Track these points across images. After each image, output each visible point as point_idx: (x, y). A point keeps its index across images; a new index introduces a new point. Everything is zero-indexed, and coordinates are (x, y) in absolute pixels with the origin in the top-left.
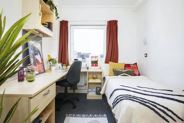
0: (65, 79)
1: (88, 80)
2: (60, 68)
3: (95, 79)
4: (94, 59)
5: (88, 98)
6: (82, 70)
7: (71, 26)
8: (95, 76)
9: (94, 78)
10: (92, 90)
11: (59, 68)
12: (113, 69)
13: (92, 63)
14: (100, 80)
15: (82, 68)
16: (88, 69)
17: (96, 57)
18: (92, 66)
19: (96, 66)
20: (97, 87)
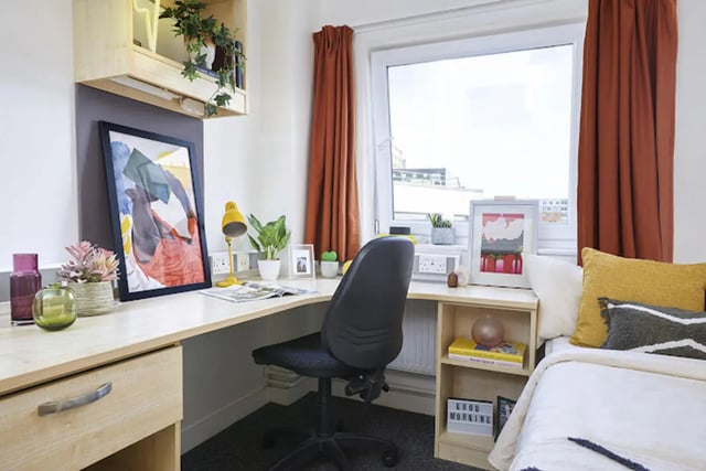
0: (318, 334)
1: (445, 352)
2: (301, 269)
3: (488, 349)
4: (500, 232)
5: (442, 452)
6: (415, 290)
7: (373, 54)
8: (487, 331)
9: (483, 344)
10: (467, 412)
11: (299, 271)
12: (603, 301)
13: (484, 254)
14: (521, 358)
15: (413, 277)
16: (455, 286)
17: (510, 217)
18: (483, 270)
19: (507, 270)
20: (499, 398)
